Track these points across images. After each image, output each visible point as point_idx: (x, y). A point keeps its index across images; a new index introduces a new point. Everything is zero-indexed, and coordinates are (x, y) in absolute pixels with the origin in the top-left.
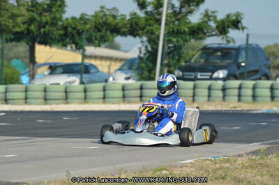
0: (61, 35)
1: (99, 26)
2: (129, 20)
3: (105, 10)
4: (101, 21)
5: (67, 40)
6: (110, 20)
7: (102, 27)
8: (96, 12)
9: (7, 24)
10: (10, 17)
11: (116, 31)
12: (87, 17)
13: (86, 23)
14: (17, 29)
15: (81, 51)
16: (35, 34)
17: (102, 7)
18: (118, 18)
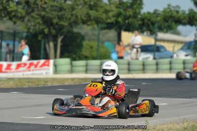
0: (139, 25)
1: (167, 19)
2: (188, 14)
3: (171, 7)
4: (168, 15)
5: (144, 28)
6: (175, 14)
7: (169, 19)
8: (165, 9)
9: (102, 17)
10: (104, 12)
11: (179, 22)
12: (158, 12)
13: (157, 17)
14: (109, 21)
15: (154, 35)
16: (122, 24)
17: (169, 5)
18: (181, 13)
